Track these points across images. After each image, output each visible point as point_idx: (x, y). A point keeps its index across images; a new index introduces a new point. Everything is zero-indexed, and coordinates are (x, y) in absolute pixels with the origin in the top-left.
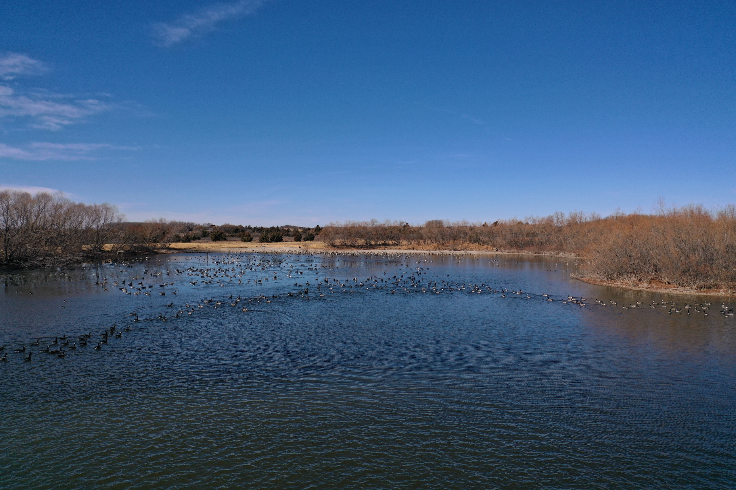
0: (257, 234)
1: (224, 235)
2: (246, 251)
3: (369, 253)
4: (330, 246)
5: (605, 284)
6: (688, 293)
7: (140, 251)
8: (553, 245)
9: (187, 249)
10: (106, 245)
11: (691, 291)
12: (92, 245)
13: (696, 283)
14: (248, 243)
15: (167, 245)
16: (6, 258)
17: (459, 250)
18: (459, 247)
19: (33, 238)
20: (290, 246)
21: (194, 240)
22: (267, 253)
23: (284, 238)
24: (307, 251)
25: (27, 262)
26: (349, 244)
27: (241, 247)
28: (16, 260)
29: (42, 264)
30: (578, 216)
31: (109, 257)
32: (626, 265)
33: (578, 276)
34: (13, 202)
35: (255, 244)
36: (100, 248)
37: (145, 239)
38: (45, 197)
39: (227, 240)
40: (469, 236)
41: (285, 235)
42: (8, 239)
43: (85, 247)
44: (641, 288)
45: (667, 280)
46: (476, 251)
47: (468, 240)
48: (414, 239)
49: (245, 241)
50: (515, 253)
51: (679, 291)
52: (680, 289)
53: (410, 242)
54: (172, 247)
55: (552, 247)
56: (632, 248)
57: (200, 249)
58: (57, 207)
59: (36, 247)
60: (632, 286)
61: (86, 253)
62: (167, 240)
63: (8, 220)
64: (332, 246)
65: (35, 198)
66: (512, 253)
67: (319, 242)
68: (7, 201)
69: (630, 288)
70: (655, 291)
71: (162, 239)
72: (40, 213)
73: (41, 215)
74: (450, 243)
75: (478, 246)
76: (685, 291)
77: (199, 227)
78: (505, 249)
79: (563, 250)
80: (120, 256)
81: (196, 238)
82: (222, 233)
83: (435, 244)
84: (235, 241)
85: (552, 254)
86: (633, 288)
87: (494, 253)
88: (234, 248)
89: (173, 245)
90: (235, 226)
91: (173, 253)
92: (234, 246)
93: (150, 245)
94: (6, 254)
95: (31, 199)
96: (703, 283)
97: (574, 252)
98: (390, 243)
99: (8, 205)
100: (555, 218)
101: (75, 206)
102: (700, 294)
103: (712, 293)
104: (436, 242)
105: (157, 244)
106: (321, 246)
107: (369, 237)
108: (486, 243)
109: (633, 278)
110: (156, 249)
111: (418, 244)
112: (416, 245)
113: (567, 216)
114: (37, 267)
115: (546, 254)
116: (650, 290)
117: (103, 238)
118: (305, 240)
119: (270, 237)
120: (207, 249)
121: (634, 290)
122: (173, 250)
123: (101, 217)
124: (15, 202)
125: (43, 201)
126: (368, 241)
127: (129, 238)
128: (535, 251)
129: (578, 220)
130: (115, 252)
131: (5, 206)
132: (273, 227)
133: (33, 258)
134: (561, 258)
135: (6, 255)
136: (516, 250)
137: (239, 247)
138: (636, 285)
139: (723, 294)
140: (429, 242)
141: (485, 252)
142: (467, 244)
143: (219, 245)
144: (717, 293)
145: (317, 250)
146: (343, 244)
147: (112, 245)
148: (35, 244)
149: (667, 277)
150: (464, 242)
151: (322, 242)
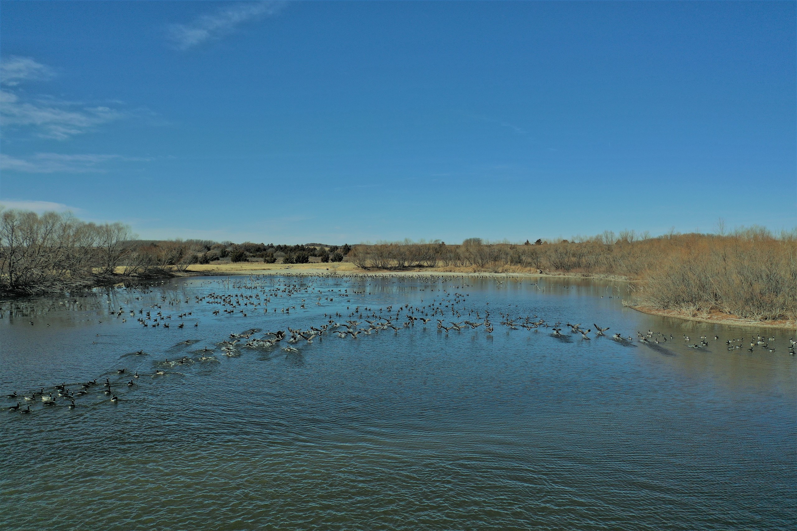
0: (281, 254)
1: (245, 255)
2: (270, 274)
3: (403, 275)
4: (361, 268)
5: (660, 313)
6: (751, 325)
7: (155, 274)
8: (602, 267)
9: (205, 271)
10: (118, 267)
11: (755, 322)
12: (103, 268)
13: (760, 314)
14: (271, 264)
15: (184, 267)
16: (11, 283)
17: (500, 272)
18: (500, 269)
19: (41, 262)
20: (317, 267)
21: (213, 261)
22: (292, 276)
23: (311, 258)
24: (335, 273)
25: (33, 287)
26: (380, 266)
27: (264, 269)
28: (22, 286)
29: (50, 290)
30: (629, 235)
31: (122, 281)
32: (683, 292)
33: (632, 304)
34: (19, 223)
35: (279, 265)
36: (112, 271)
37: (160, 261)
38: (52, 216)
39: (248, 261)
40: (511, 256)
41: (311, 255)
42: (13, 263)
43: (95, 270)
44: (700, 319)
45: (727, 310)
46: (519, 273)
47: (509, 261)
48: (451, 259)
49: (268, 262)
50: (561, 276)
51: (741, 323)
52: (743, 320)
53: (447, 263)
54: (189, 269)
55: (601, 269)
56: (690, 274)
57: (219, 271)
58: (65, 228)
59: (43, 272)
60: (690, 316)
61: (97, 277)
62: (184, 262)
63: (12, 242)
64: (362, 268)
65: (42, 219)
66: (557, 276)
67: (348, 263)
68: (12, 222)
69: (688, 318)
70: (715, 322)
71: (179, 261)
72: (48, 235)
73: (48, 237)
74: (490, 264)
75: (520, 268)
76: (748, 322)
77: (218, 246)
78: (550, 271)
79: (613, 272)
80: (133, 280)
81: (215, 259)
82: (243, 253)
83: (474, 266)
84: (257, 261)
85: (601, 277)
86: (692, 318)
87: (538, 275)
88: (257, 270)
89: (191, 267)
90: (257, 245)
91: (191, 276)
92: (256, 268)
93: (166, 267)
94: (11, 279)
95: (37, 219)
96: (767, 314)
97: (624, 275)
98: (425, 264)
99: (13, 226)
100: (604, 237)
101: (85, 226)
102: (765, 326)
103: (778, 325)
104: (475, 263)
105: (173, 266)
106: (351, 267)
107: (403, 258)
108: (529, 264)
109: (692, 308)
110: (173, 272)
111: (456, 265)
112: (453, 267)
113: (617, 236)
114: (44, 293)
115: (595, 277)
116: (710, 321)
117: (115, 260)
118: (333, 261)
119: (295, 257)
120: (227, 271)
121: (692, 321)
122: (191, 273)
123: (113, 238)
124: (21, 223)
125: (50, 221)
126: (401, 262)
127: (143, 259)
128: (583, 274)
129: (629, 240)
130: (128, 275)
131: (10, 227)
132: (298, 246)
133: (41, 283)
134: (611, 281)
135: (11, 281)
136: (562, 273)
137: (262, 269)
138: (694, 315)
139: (789, 326)
140: (467, 263)
141: (528, 274)
142: (508, 266)
143: (240, 266)
144: (783, 325)
145: (346, 272)
146: (374, 265)
147: (125, 267)
148: (42, 268)
149: (729, 307)
150: (505, 263)
151: (351, 263)
